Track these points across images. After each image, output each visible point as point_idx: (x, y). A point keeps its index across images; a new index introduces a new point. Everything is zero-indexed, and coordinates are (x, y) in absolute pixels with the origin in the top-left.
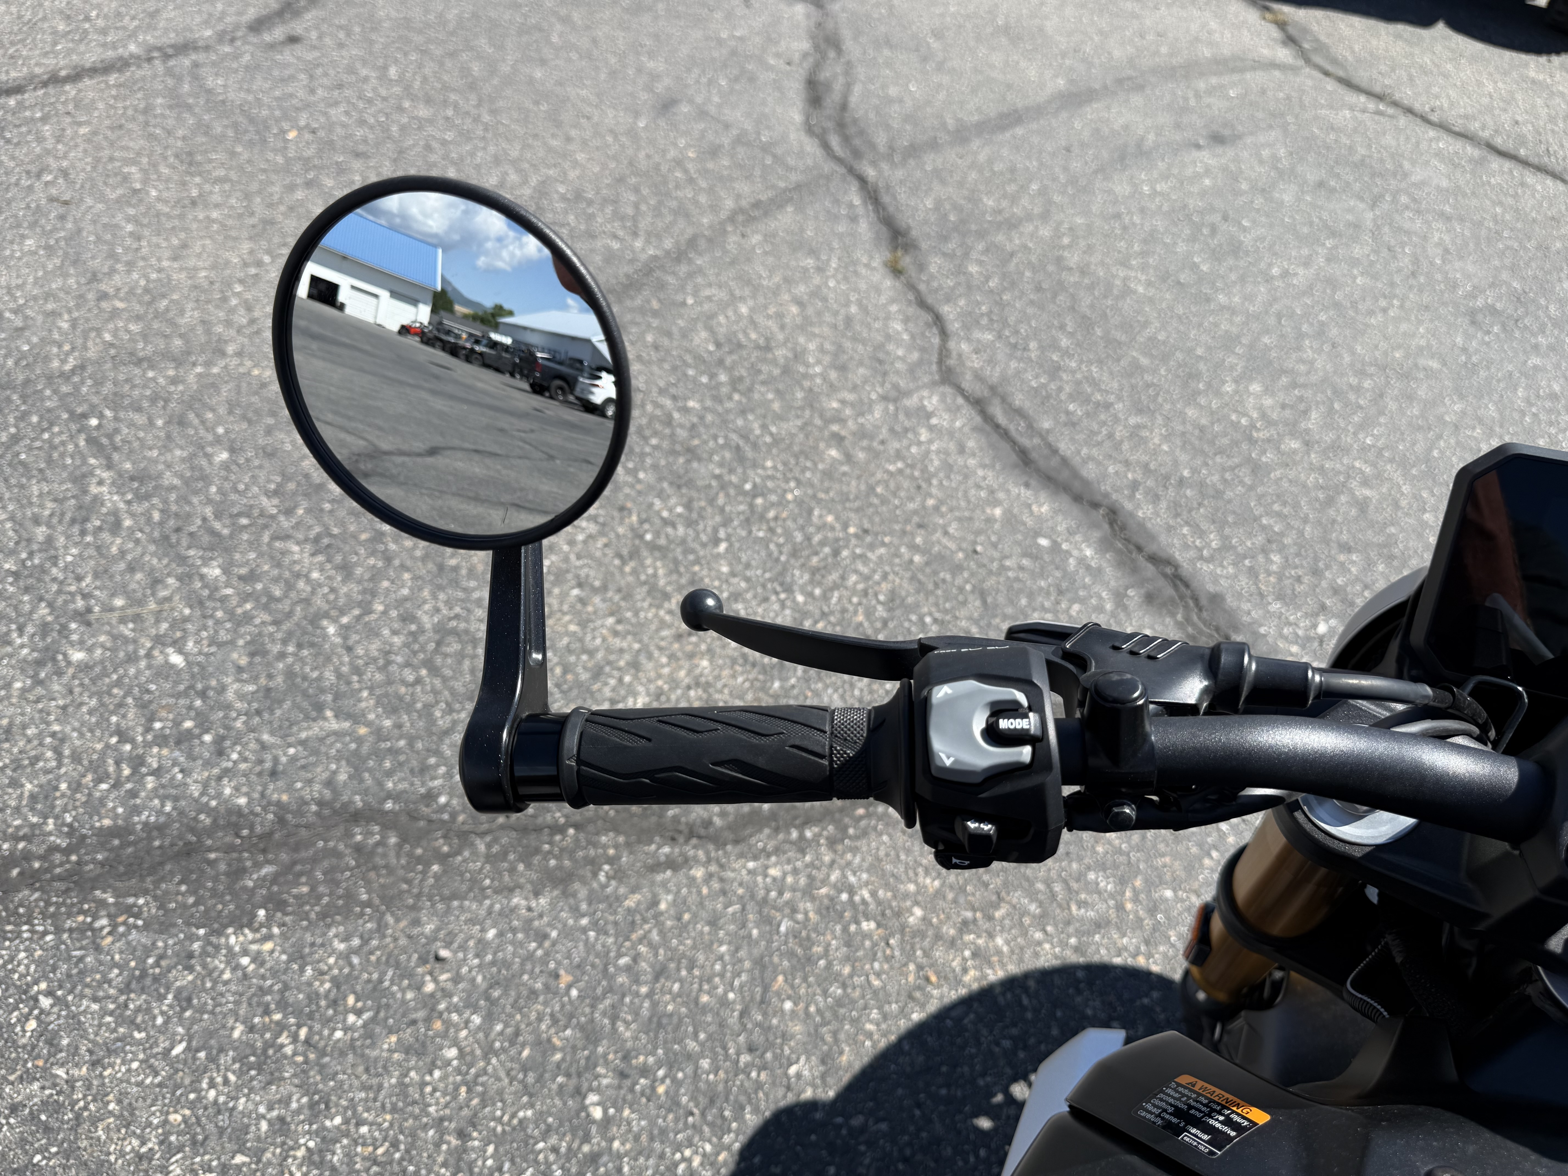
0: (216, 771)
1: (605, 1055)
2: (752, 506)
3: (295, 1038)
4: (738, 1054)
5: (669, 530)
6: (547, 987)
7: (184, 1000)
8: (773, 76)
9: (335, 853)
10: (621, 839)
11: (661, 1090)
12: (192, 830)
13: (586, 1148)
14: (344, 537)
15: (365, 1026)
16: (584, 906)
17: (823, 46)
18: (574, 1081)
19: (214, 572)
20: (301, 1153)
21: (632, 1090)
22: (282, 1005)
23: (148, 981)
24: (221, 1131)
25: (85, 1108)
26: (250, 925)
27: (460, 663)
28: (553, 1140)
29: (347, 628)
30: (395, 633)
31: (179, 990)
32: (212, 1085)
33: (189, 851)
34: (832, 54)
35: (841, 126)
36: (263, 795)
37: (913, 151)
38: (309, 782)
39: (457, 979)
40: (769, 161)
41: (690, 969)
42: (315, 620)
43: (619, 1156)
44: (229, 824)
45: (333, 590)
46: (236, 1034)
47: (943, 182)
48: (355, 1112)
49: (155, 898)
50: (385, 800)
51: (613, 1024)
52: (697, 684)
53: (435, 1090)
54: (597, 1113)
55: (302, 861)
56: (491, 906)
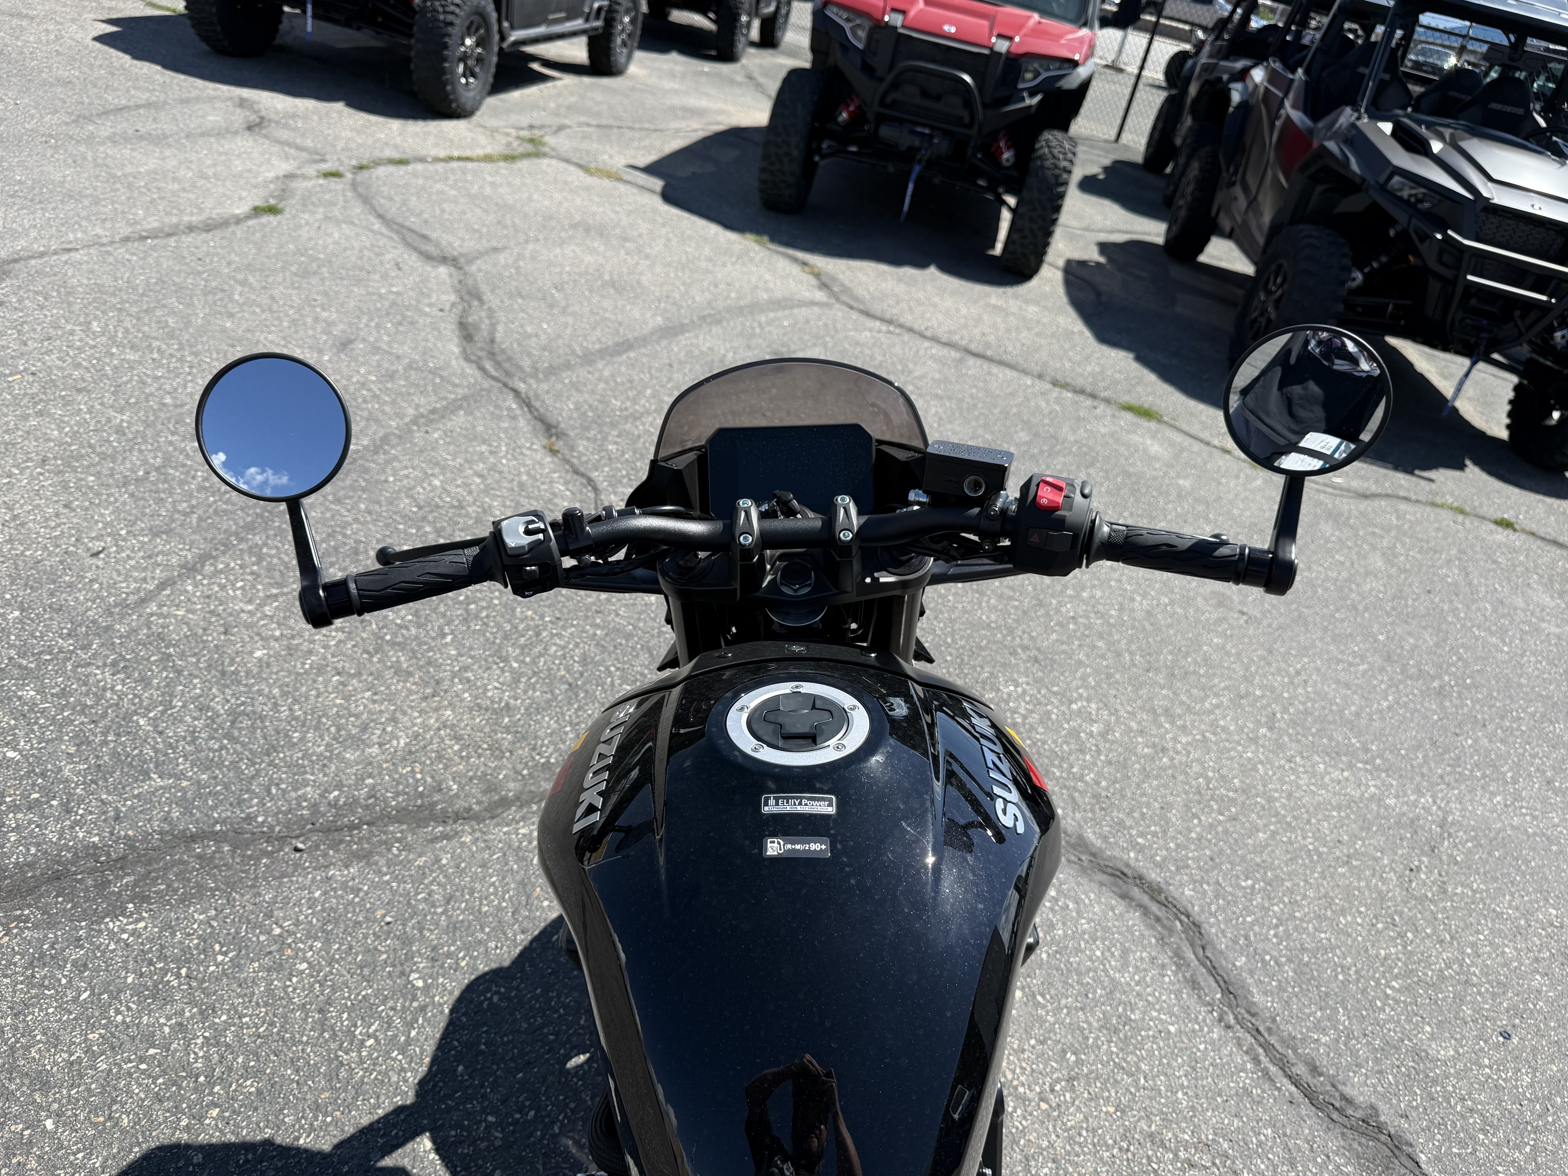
0: (68, 823)
1: (419, 951)
2: (467, 610)
3: (178, 976)
4: (515, 935)
5: (404, 632)
6: (367, 919)
7: (81, 966)
8: (429, 320)
9: (182, 862)
10: (405, 827)
11: (463, 964)
12: (58, 863)
13: (415, 1004)
14: (137, 660)
15: (231, 960)
16: (385, 869)
17: (466, 297)
18: (399, 968)
19: (29, 693)
20: (199, 1041)
21: (442, 967)
22: (162, 957)
23: (48, 959)
24: (133, 1038)
25: (17, 1042)
26: (123, 915)
27: (254, 733)
28: (391, 1003)
29: (155, 719)
30: (195, 719)
31: (75, 963)
32: (118, 1012)
33: (58, 877)
34: (476, 303)
35: (492, 355)
36: (112, 834)
37: (552, 371)
38: (149, 820)
39: (297, 923)
40: (438, 380)
41: (471, 894)
42: (128, 717)
43: (441, 1005)
44: (87, 855)
45: (135, 696)
46: (130, 980)
47: (578, 390)
48: (236, 1011)
49: (37, 908)
50: (214, 825)
51: (421, 932)
52: (445, 727)
53: (295, 989)
54: (420, 983)
55: (154, 870)
56: (314, 878)
